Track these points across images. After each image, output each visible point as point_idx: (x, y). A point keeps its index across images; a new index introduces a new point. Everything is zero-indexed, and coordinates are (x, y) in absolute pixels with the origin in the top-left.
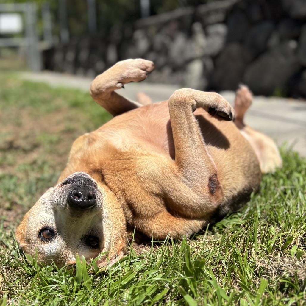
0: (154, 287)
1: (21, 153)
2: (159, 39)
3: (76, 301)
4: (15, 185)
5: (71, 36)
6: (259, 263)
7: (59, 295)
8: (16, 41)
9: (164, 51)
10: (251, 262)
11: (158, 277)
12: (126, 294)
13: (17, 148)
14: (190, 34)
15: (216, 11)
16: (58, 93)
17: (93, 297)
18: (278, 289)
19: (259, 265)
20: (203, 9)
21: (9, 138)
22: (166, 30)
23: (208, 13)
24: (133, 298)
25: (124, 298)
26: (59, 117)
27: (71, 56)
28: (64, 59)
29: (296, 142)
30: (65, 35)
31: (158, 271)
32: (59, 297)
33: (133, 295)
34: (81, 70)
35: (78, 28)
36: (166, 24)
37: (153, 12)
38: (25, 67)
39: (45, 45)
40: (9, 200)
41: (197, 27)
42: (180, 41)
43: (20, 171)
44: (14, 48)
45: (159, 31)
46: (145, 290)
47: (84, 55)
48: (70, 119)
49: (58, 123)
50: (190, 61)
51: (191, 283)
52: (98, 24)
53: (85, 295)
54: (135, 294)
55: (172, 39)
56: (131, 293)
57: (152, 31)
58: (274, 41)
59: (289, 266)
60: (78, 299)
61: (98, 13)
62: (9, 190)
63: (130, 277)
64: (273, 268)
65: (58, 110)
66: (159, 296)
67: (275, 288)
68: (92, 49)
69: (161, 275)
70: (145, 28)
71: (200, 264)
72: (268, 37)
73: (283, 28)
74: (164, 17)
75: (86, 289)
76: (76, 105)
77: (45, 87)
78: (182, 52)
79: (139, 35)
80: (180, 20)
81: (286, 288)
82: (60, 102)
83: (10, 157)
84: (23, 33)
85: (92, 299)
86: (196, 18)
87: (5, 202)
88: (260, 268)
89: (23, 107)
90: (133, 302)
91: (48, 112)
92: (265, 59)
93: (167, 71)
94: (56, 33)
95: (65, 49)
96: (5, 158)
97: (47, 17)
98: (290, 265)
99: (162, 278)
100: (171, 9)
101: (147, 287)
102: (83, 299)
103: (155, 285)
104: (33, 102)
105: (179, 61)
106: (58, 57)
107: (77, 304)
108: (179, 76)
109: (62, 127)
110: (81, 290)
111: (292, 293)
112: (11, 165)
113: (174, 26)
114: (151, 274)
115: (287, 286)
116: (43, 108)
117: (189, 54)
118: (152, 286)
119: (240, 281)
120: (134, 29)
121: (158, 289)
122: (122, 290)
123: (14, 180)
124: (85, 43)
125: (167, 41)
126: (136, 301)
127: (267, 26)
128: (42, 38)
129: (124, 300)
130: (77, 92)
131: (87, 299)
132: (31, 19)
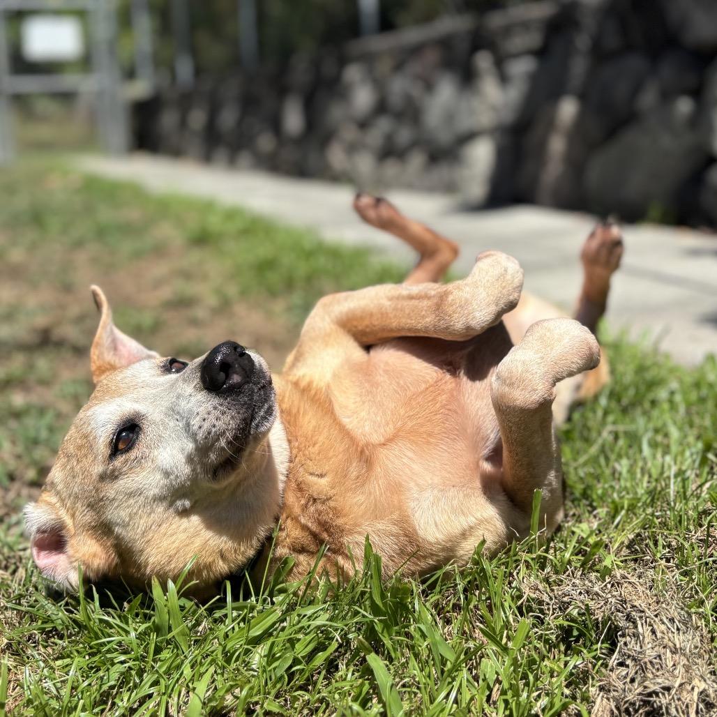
0: (313, 638)
1: (67, 355)
2: (399, 86)
3: (157, 671)
4: (51, 430)
5: (198, 71)
6: (528, 589)
7: (122, 658)
8: (69, 81)
9: (411, 113)
10: (514, 588)
11: (322, 620)
12: (258, 657)
13: (60, 344)
14: (468, 77)
15: (525, 25)
16: (164, 208)
17: (190, 663)
18: (559, 639)
19: (528, 593)
20: (496, 20)
21: (41, 321)
22: (415, 67)
23: (508, 31)
24: (269, 664)
25: (254, 662)
26: (160, 269)
27: (198, 118)
28: (183, 123)
29: (666, 331)
30: (185, 69)
31: (321, 607)
32: (122, 663)
33: (271, 657)
34: (222, 153)
35: (215, 52)
36: (415, 51)
37: (386, 23)
38: (90, 142)
39: (140, 89)
40: (35, 463)
41: (483, 61)
42: (446, 91)
43: (64, 397)
44: (67, 97)
45: (399, 67)
46: (293, 647)
47: (228, 118)
48: (187, 275)
49: (158, 284)
50: (468, 137)
51: (385, 631)
52: (261, 44)
53: (176, 658)
54: (274, 654)
55: (429, 86)
56: (266, 653)
57: (384, 66)
58: (648, 98)
59: (580, 593)
60: (160, 667)
61: (261, 19)
62: (35, 442)
63: (267, 622)
64: (551, 599)
65: (159, 251)
66: (321, 658)
67: (553, 637)
68: (249, 103)
69: (327, 616)
70: (368, 59)
71: (401, 592)
72: (637, 89)
73: (668, 70)
74: (411, 35)
75: (177, 647)
76: (202, 239)
77: (136, 192)
78: (450, 117)
79: (353, 73)
80: (445, 43)
81: (574, 637)
82: (167, 231)
83: (43, 364)
84: (86, 62)
85: (189, 665)
86: (480, 41)
87: (27, 467)
88: (528, 598)
89: (79, 244)
90: (270, 671)
91: (137, 255)
92: (632, 138)
93: (417, 160)
94: (162, 63)
95: (186, 102)
96: (31, 367)
97: (144, 26)
98: (582, 591)
99: (327, 620)
100: (428, 17)
101: (299, 640)
102: (169, 668)
103: (312, 635)
104: (101, 233)
105: (444, 137)
106: (168, 120)
107: (158, 677)
108: (443, 172)
109: (166, 293)
110: (168, 648)
111: (579, 646)
112: (45, 383)
113: (432, 56)
114: (309, 611)
115: (575, 633)
116: (127, 246)
117: (465, 123)
118: (309, 638)
119: (481, 626)
120: (343, 61)
121: (319, 643)
122: (249, 647)
123: (49, 418)
124: (232, 89)
125: (416, 91)
126: (275, 669)
127: (635, 63)
128: (130, 74)
129: (254, 667)
130: (207, 206)
131: (178, 667)
132: (104, 30)
